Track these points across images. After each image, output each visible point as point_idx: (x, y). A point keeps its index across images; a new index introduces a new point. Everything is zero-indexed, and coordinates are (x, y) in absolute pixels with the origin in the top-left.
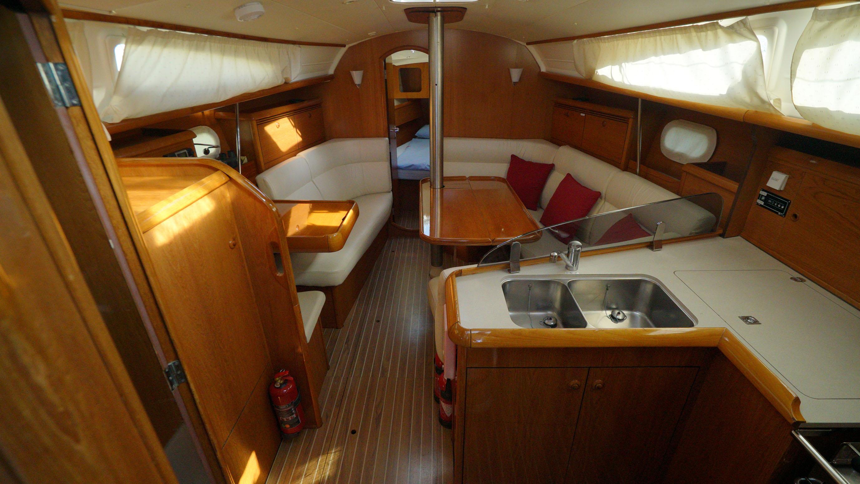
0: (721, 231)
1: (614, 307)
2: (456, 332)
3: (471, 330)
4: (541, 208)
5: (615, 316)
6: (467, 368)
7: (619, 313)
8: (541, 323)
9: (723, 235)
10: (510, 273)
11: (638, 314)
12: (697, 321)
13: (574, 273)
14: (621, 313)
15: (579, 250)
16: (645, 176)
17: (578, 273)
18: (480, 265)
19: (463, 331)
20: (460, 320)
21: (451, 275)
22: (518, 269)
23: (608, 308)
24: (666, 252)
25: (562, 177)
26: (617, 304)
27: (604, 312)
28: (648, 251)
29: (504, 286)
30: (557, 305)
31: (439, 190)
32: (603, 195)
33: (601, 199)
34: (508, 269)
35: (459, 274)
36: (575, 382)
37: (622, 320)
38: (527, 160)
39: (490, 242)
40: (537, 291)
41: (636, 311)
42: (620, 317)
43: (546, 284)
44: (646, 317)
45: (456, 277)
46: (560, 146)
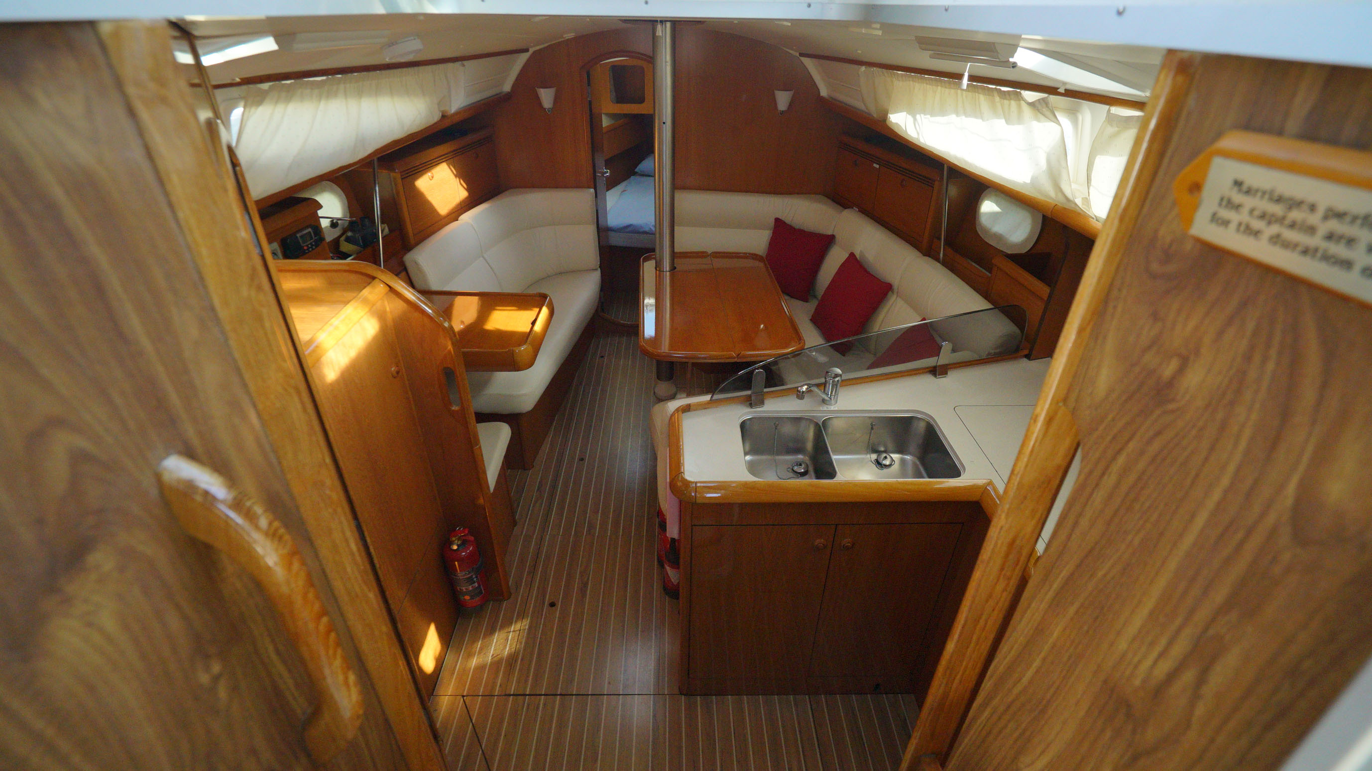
0: (1026, 352)
1: (882, 449)
2: (679, 484)
3: (696, 483)
4: (815, 297)
5: (880, 460)
6: (692, 526)
7: (886, 458)
8: (789, 469)
9: (1028, 357)
10: (752, 408)
11: (908, 457)
12: (964, 469)
13: (832, 408)
14: (888, 457)
15: (838, 381)
16: (950, 266)
17: (836, 409)
18: (716, 397)
19: (687, 483)
20: (684, 468)
21: (677, 410)
22: (762, 403)
23: (875, 451)
24: (952, 379)
25: (844, 256)
26: (885, 446)
27: (868, 456)
28: (929, 379)
29: (743, 426)
30: (809, 446)
31: (668, 273)
32: (895, 287)
33: (893, 292)
34: (750, 402)
35: (687, 409)
36: (819, 542)
37: (890, 465)
38: (797, 227)
39: (735, 358)
40: (788, 429)
41: (906, 454)
42: (887, 462)
43: (797, 420)
44: (918, 463)
45: (683, 413)
46: (846, 208)
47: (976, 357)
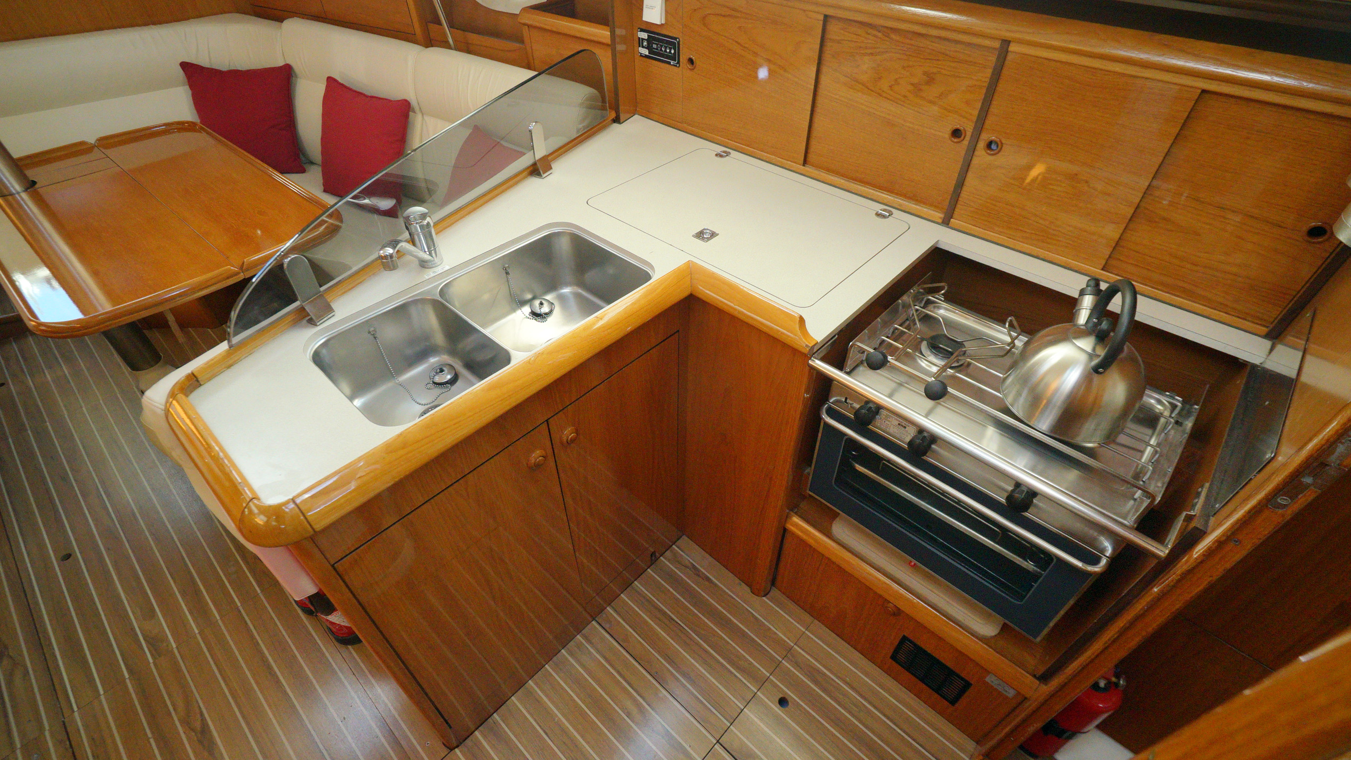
0: (613, 115)
1: (529, 296)
2: (260, 520)
3: (293, 500)
4: (312, 163)
5: (538, 311)
6: (333, 566)
7: (541, 304)
8: (429, 386)
9: (617, 120)
10: (316, 325)
11: (566, 290)
12: (652, 267)
13: (439, 270)
14: (543, 302)
15: (428, 224)
17: (447, 268)
18: (235, 340)
19: (276, 512)
20: (251, 489)
21: (172, 395)
22: (328, 309)
23: (523, 303)
24: (561, 173)
25: (320, 89)
26: (531, 291)
27: (519, 312)
28: (534, 181)
29: (317, 359)
30: (439, 338)
31: (24, 195)
32: (414, 103)
33: (414, 112)
34: (305, 318)
35: (193, 383)
36: (536, 456)
37: (551, 312)
39: (237, 274)
40: (391, 333)
41: (561, 288)
42: (545, 309)
43: (401, 312)
44: (580, 291)
45: (187, 396)
46: (282, 22)
47: (565, 140)
